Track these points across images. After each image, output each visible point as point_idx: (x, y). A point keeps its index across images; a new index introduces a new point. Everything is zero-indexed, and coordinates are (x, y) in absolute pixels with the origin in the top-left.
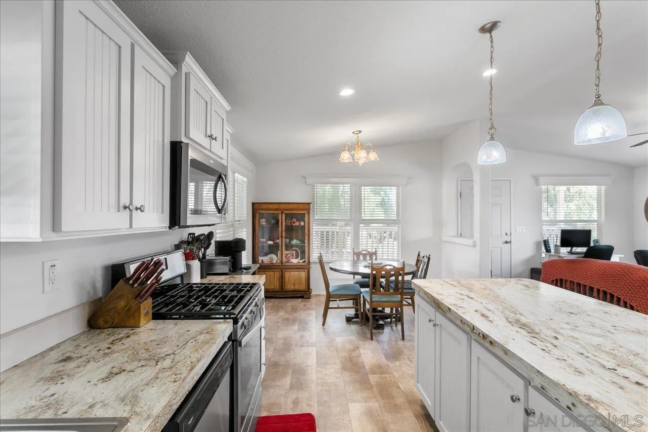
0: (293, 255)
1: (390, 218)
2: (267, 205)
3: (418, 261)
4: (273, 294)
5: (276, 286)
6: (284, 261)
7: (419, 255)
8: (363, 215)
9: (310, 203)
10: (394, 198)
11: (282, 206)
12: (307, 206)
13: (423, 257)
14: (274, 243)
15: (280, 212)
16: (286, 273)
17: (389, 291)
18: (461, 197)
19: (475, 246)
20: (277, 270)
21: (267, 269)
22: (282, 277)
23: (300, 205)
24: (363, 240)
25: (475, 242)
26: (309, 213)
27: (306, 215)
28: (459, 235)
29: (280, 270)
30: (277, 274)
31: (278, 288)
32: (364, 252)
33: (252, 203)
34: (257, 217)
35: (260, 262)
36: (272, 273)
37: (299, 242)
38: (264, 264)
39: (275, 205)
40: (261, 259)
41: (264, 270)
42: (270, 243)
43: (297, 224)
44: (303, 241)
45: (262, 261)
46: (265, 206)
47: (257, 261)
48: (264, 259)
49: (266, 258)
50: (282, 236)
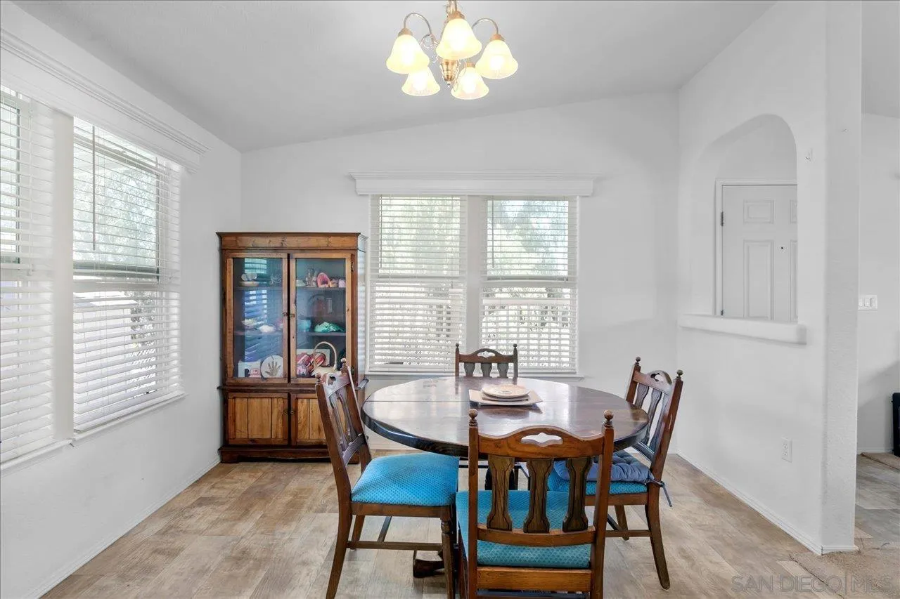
0: (324, 358)
1: (554, 274)
2: (254, 239)
3: (633, 384)
4: (269, 452)
5: (276, 433)
6: (293, 374)
7: (637, 368)
8: (489, 267)
9: (358, 234)
10: (561, 256)
11: (292, 242)
12: (347, 242)
13: (653, 376)
14: (277, 331)
15: (284, 256)
16: (300, 401)
17: (547, 531)
18: (722, 224)
19: (802, 343)
20: (278, 395)
21: (256, 391)
22: (290, 413)
23: (331, 239)
24: (490, 325)
25: (802, 332)
26: (353, 259)
27: (348, 265)
28: (719, 313)
29: (286, 395)
30: (279, 404)
31: (280, 436)
32: (486, 355)
33: (218, 234)
34: (230, 267)
35: (241, 374)
36: (266, 401)
37: (332, 328)
38: (248, 381)
39: (273, 239)
40: (243, 366)
41: (247, 395)
42: (266, 329)
43: (331, 284)
44: (342, 326)
45: (247, 371)
46: (249, 242)
47: (230, 372)
48: (250, 368)
49: (256, 364)
50: (288, 314)
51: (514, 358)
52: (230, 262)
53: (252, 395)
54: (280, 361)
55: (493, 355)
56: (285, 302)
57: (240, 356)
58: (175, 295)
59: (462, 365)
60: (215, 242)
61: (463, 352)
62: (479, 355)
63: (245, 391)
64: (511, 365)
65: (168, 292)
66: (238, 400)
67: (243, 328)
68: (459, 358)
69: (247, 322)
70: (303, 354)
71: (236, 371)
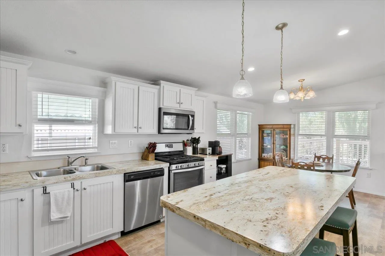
9: (291, 125)
11: (274, 126)
14: (271, 147)
15: (273, 130)
20: (271, 162)
23: (284, 126)
26: (290, 130)
27: (288, 132)
29: (273, 162)
33: (258, 125)
34: (261, 132)
35: (263, 156)
36: (268, 163)
37: (285, 147)
38: (264, 158)
39: (270, 126)
40: (263, 155)
41: (264, 161)
42: (269, 146)
43: (285, 136)
44: (287, 147)
45: (264, 156)
46: (265, 126)
47: (261, 155)
48: (265, 155)
49: (266, 155)
50: (274, 143)
51: (332, 158)
52: (261, 131)
53: (265, 161)
54: (271, 154)
55: (326, 157)
56: (273, 141)
57: (263, 152)
58: (250, 139)
59: (316, 158)
60: (258, 127)
61: (317, 155)
62: (322, 157)
63: (263, 160)
64: (331, 160)
65: (249, 138)
66: (262, 162)
67: (263, 146)
68: (316, 157)
69: (265, 145)
70: (277, 154)
71: (262, 156)
